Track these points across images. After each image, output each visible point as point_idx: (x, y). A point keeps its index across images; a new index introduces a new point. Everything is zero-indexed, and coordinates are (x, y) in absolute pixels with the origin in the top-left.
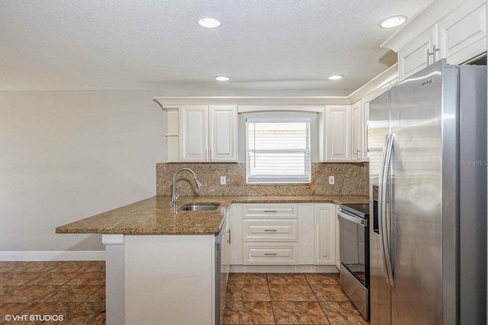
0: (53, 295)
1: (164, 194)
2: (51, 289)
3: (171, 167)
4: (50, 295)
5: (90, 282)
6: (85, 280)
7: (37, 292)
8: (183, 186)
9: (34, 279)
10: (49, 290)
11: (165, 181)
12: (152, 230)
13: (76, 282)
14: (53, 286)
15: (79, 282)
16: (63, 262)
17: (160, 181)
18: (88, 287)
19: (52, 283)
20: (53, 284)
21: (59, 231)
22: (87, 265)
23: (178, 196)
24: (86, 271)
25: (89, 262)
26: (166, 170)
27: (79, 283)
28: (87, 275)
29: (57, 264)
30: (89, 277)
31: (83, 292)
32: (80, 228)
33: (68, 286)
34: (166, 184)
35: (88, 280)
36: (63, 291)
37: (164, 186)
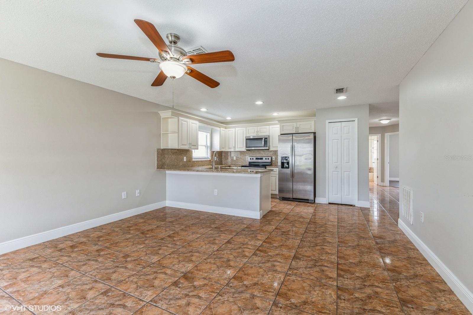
1: (161, 167)
17: (159, 160)
26: (162, 153)
34: (162, 161)
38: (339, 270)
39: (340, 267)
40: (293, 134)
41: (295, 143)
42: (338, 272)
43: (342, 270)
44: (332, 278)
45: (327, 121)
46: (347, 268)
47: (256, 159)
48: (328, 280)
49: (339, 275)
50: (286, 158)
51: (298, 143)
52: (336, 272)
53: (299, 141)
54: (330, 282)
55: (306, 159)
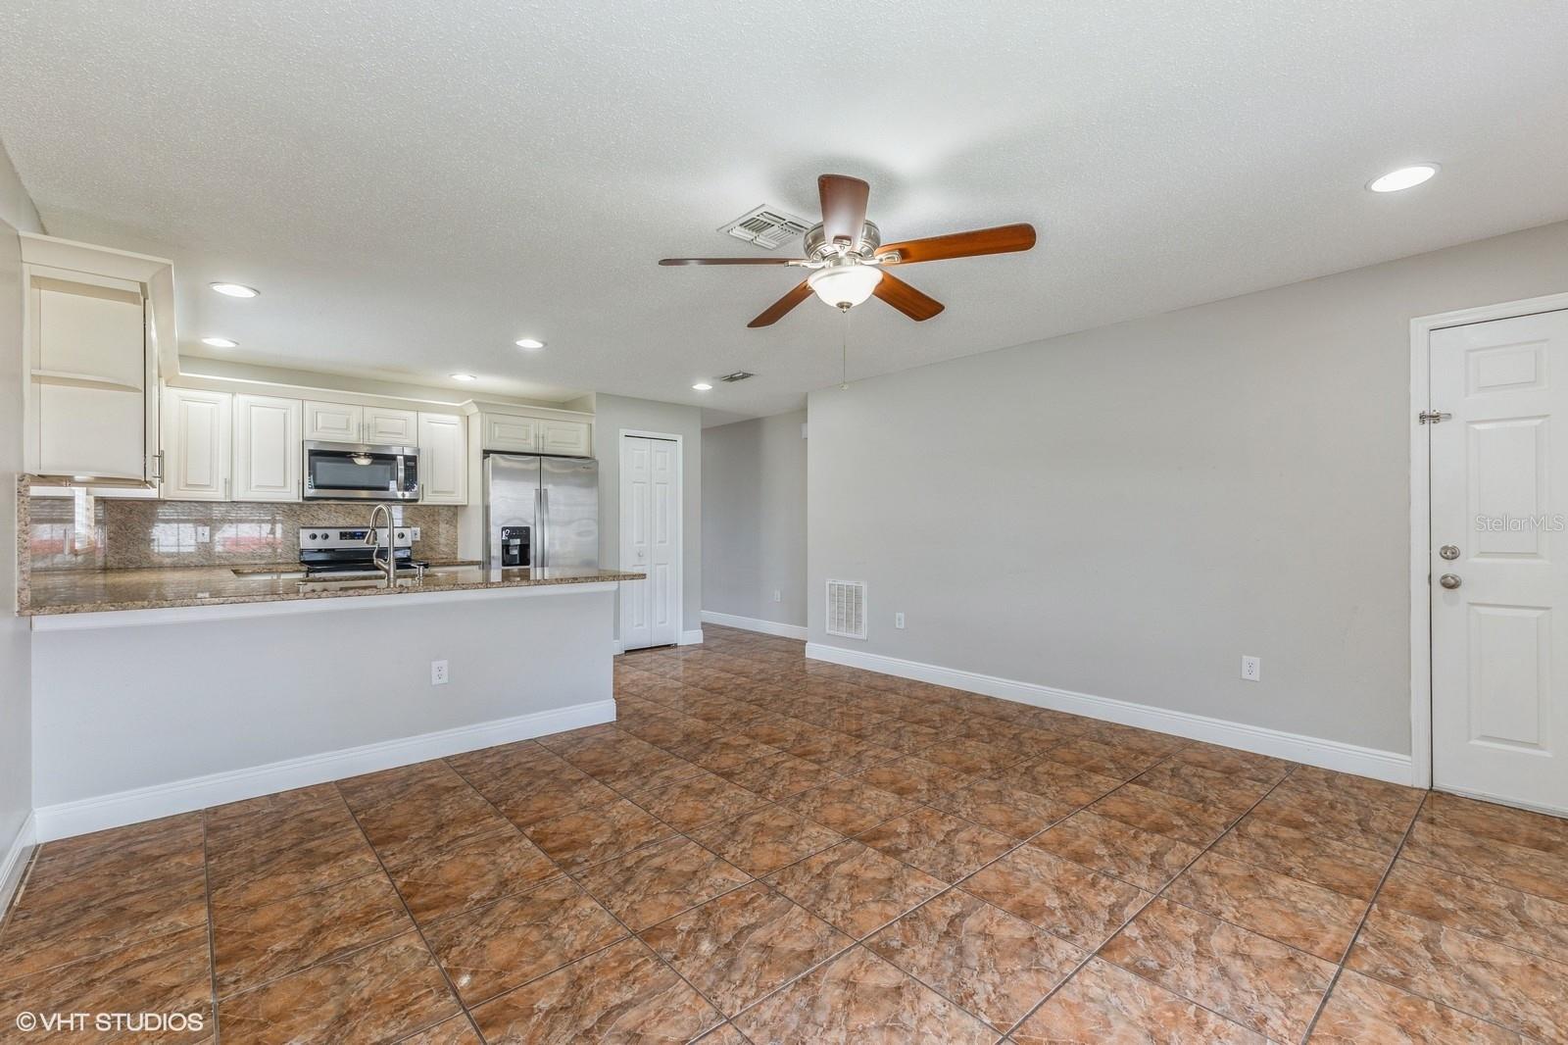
40: (544, 455)
41: (547, 483)
45: (623, 432)
47: (343, 536)
50: (523, 533)
51: (555, 484)
53: (557, 480)
55: (580, 534)
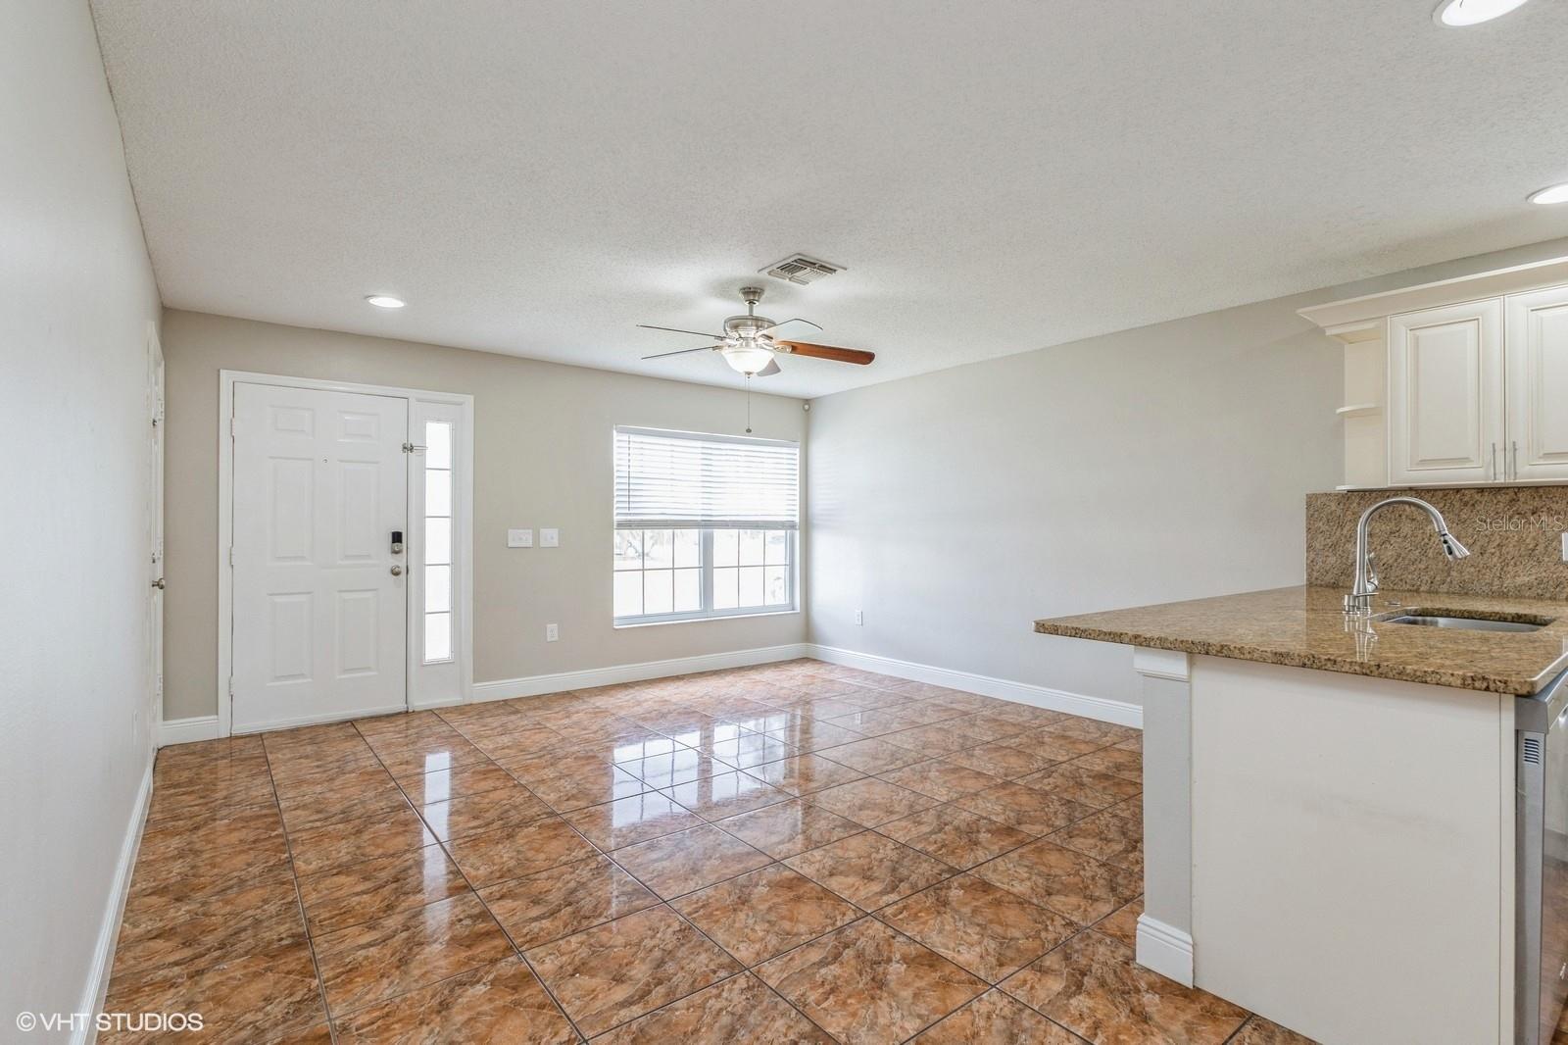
0: (1043, 778)
1: (1333, 581)
2: (1040, 764)
3: (1355, 505)
4: (1036, 775)
5: (1122, 772)
6: (1110, 765)
7: (1015, 762)
8: (1399, 561)
9: (1011, 737)
10: (1036, 766)
11: (1334, 546)
12: (1269, 655)
13: (1092, 764)
14: (1043, 758)
15: (1099, 765)
16: (1069, 717)
17: (1318, 545)
18: (1116, 780)
19: (1044, 753)
20: (1045, 755)
21: (1042, 627)
22: (1119, 734)
23: (1376, 583)
24: (1117, 746)
25: (1123, 729)
26: (1339, 512)
27: (1097, 768)
28: (1116, 755)
29: (1058, 717)
30: (1122, 761)
31: (1105, 788)
32: (1083, 626)
33: (1074, 768)
34: (1340, 552)
35: (1119, 767)
36: (1062, 775)
37: (1332, 560)
38: (496, 931)
39: (499, 942)
42: (494, 923)
43: (488, 934)
44: (498, 899)
46: (478, 950)
48: (504, 890)
49: (485, 915)
52: (499, 918)
54: (495, 888)
